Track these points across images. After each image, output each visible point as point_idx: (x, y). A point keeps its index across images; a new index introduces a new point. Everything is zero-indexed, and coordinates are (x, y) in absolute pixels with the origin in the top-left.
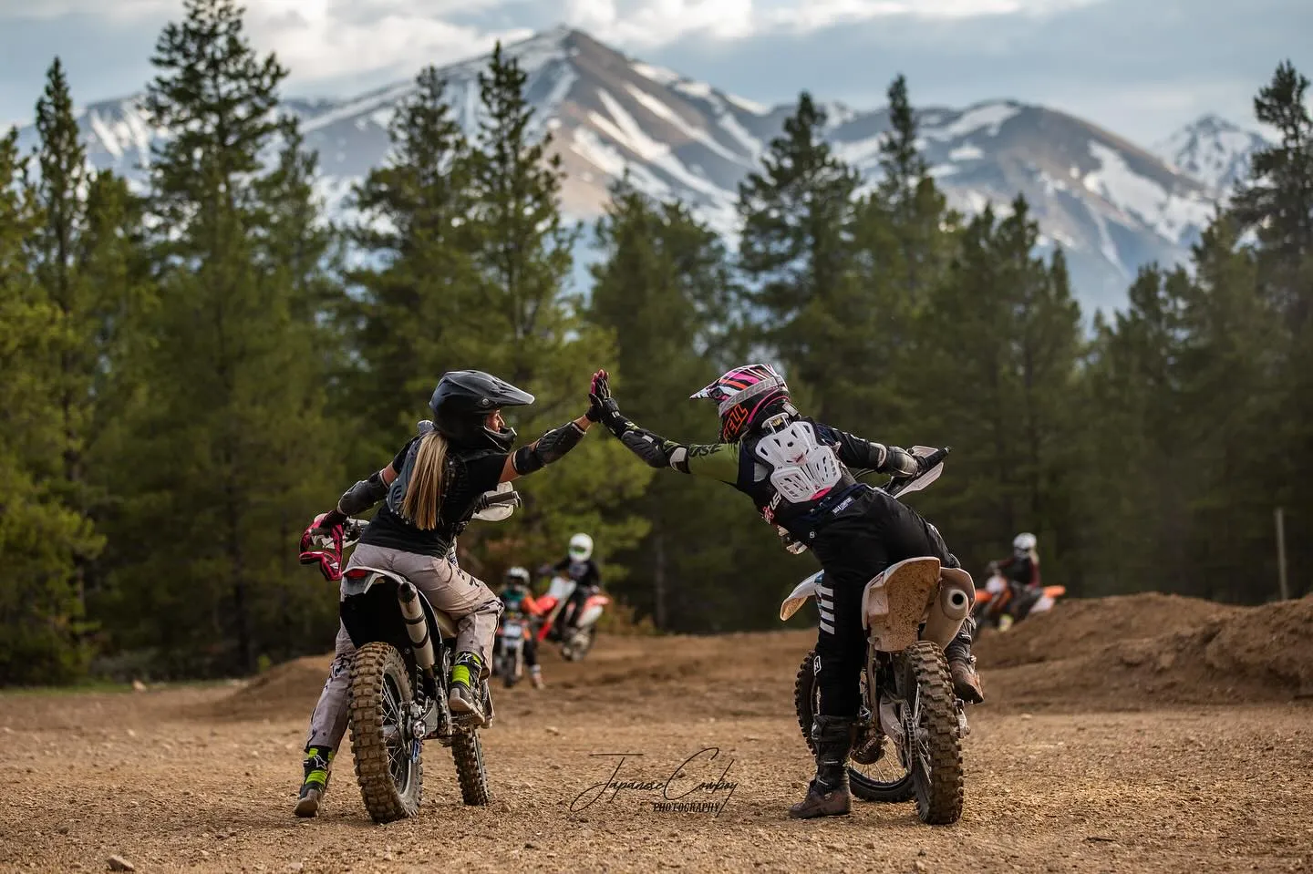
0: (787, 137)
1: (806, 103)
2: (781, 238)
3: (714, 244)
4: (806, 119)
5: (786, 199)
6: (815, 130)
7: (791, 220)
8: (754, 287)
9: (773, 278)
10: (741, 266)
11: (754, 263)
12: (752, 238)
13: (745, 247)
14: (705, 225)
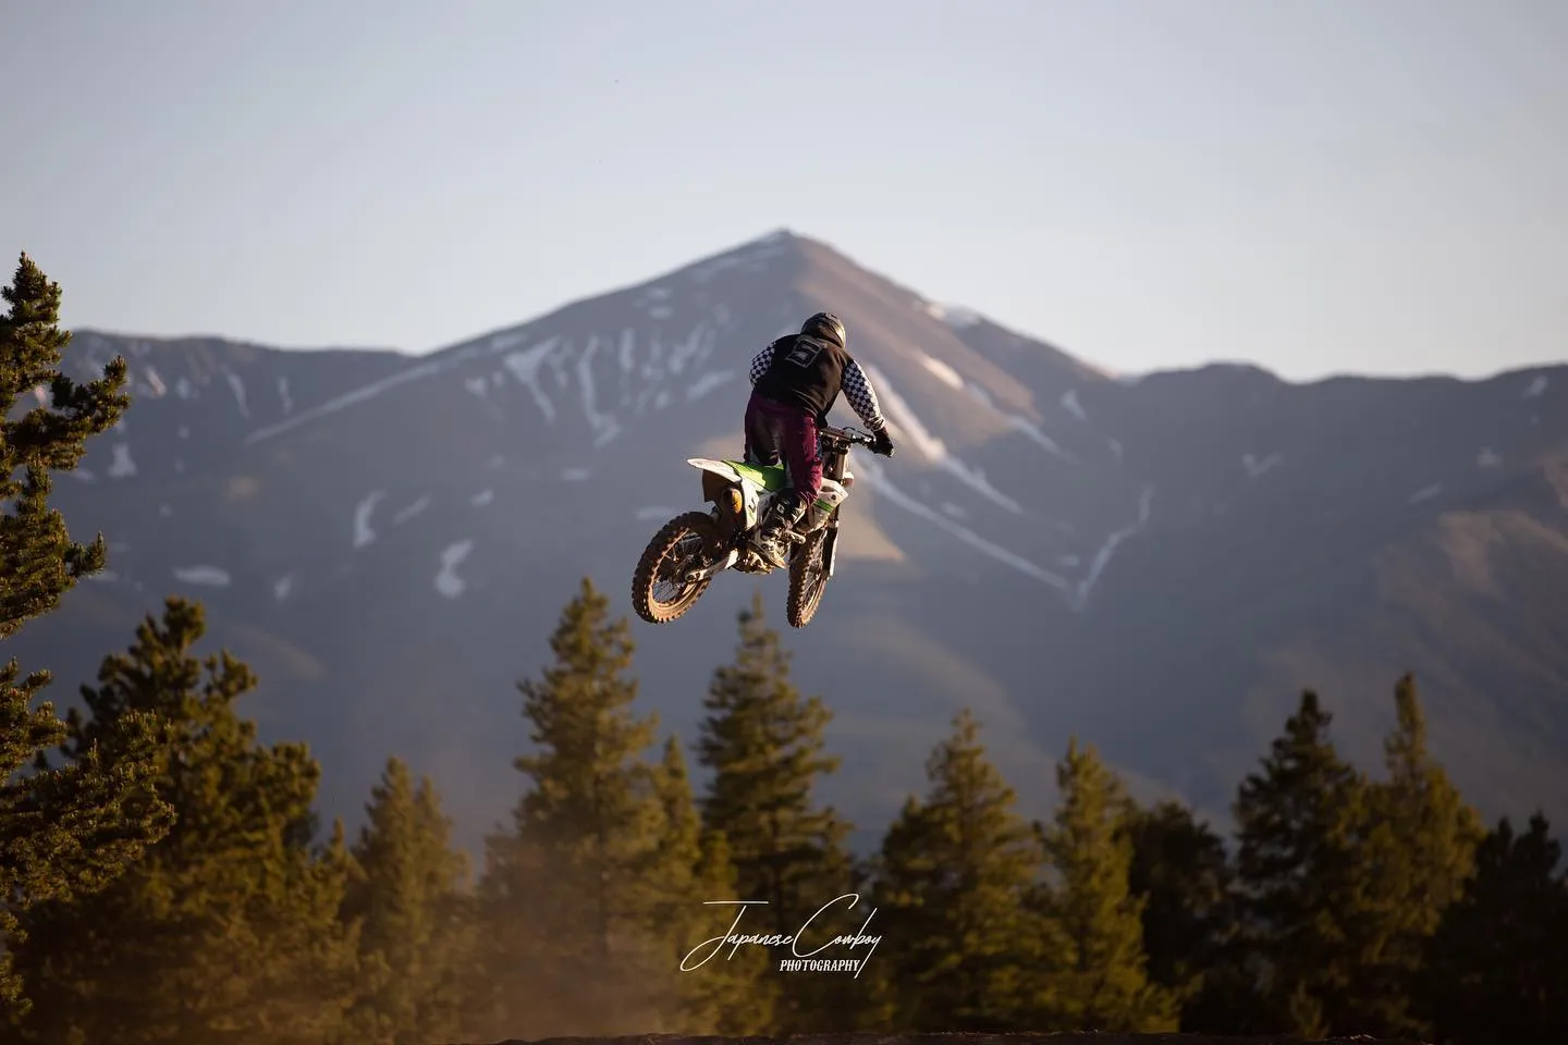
0: (1290, 737)
1: (1309, 701)
2: (1285, 844)
3: (1214, 848)
4: (1309, 718)
5: (1288, 801)
6: (1321, 731)
7: (1295, 825)
8: (1255, 894)
9: (1277, 885)
10: (1242, 872)
11: (1252, 867)
12: (1254, 843)
13: (1246, 854)
14: (1204, 826)
